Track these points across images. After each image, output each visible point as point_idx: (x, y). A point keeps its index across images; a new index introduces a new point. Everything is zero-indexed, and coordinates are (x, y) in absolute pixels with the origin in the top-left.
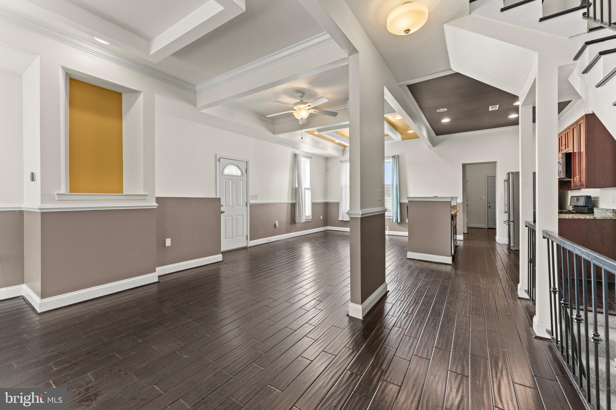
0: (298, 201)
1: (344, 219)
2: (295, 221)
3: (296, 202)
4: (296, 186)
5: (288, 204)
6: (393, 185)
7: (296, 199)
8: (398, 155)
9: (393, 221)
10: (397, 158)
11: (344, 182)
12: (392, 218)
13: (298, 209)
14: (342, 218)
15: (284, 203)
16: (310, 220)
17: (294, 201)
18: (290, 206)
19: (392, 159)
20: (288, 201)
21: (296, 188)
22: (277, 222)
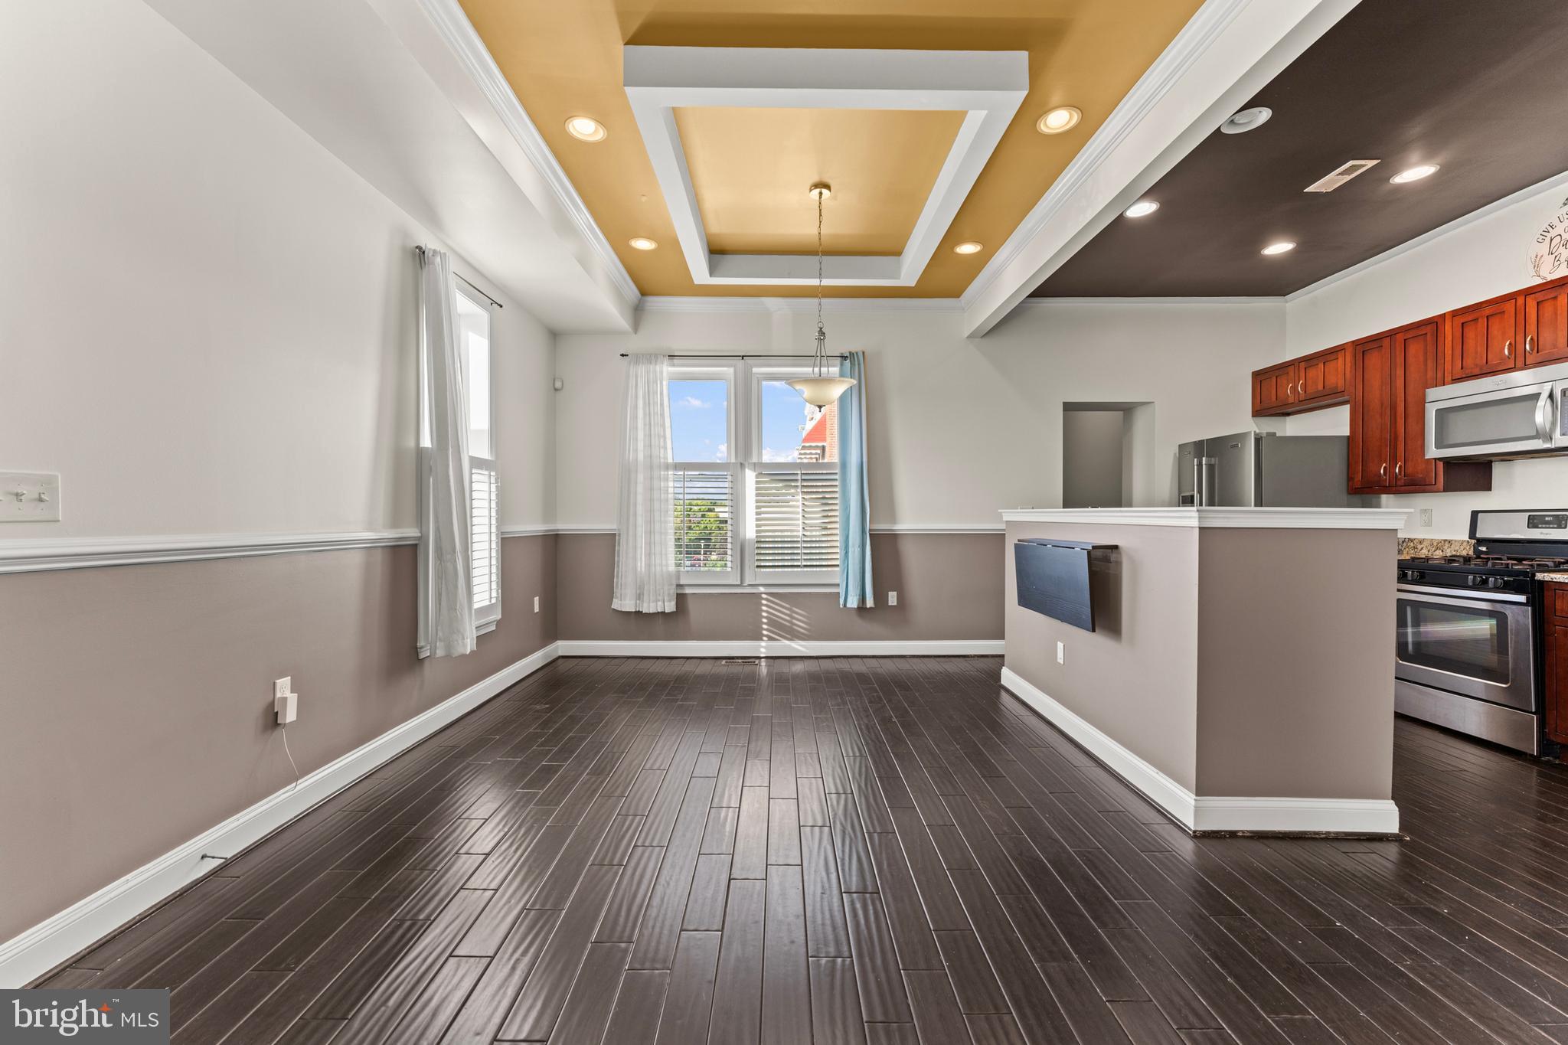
0: (437, 530)
1: (645, 605)
2: (415, 650)
3: (423, 538)
4: (426, 442)
5: (370, 548)
6: (844, 465)
7: (420, 519)
8: (863, 353)
9: (845, 605)
10: (859, 364)
11: (641, 445)
12: (842, 591)
13: (441, 575)
14: (633, 602)
15: (340, 545)
16: (493, 628)
17: (411, 532)
18: (379, 557)
19: (842, 365)
20: (370, 529)
21: (420, 453)
22: (284, 687)
